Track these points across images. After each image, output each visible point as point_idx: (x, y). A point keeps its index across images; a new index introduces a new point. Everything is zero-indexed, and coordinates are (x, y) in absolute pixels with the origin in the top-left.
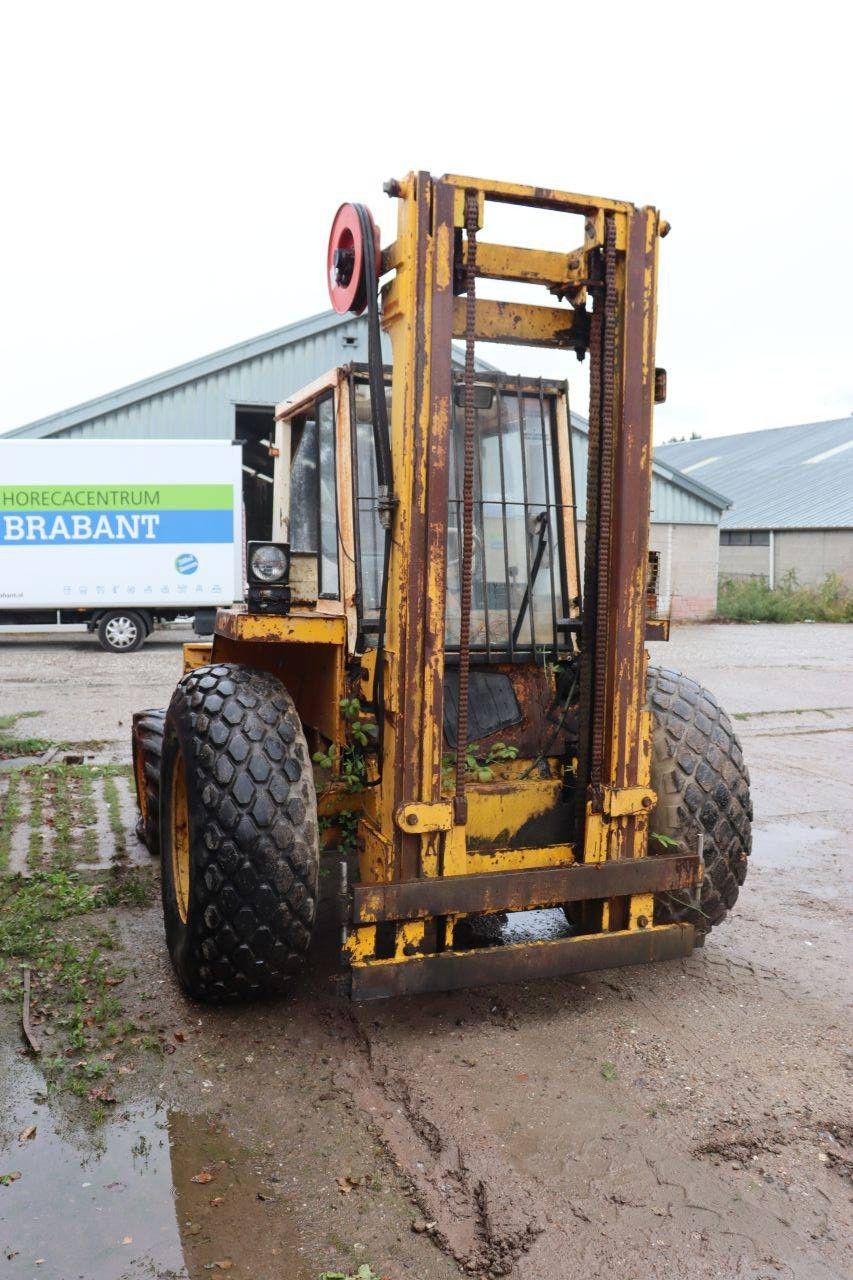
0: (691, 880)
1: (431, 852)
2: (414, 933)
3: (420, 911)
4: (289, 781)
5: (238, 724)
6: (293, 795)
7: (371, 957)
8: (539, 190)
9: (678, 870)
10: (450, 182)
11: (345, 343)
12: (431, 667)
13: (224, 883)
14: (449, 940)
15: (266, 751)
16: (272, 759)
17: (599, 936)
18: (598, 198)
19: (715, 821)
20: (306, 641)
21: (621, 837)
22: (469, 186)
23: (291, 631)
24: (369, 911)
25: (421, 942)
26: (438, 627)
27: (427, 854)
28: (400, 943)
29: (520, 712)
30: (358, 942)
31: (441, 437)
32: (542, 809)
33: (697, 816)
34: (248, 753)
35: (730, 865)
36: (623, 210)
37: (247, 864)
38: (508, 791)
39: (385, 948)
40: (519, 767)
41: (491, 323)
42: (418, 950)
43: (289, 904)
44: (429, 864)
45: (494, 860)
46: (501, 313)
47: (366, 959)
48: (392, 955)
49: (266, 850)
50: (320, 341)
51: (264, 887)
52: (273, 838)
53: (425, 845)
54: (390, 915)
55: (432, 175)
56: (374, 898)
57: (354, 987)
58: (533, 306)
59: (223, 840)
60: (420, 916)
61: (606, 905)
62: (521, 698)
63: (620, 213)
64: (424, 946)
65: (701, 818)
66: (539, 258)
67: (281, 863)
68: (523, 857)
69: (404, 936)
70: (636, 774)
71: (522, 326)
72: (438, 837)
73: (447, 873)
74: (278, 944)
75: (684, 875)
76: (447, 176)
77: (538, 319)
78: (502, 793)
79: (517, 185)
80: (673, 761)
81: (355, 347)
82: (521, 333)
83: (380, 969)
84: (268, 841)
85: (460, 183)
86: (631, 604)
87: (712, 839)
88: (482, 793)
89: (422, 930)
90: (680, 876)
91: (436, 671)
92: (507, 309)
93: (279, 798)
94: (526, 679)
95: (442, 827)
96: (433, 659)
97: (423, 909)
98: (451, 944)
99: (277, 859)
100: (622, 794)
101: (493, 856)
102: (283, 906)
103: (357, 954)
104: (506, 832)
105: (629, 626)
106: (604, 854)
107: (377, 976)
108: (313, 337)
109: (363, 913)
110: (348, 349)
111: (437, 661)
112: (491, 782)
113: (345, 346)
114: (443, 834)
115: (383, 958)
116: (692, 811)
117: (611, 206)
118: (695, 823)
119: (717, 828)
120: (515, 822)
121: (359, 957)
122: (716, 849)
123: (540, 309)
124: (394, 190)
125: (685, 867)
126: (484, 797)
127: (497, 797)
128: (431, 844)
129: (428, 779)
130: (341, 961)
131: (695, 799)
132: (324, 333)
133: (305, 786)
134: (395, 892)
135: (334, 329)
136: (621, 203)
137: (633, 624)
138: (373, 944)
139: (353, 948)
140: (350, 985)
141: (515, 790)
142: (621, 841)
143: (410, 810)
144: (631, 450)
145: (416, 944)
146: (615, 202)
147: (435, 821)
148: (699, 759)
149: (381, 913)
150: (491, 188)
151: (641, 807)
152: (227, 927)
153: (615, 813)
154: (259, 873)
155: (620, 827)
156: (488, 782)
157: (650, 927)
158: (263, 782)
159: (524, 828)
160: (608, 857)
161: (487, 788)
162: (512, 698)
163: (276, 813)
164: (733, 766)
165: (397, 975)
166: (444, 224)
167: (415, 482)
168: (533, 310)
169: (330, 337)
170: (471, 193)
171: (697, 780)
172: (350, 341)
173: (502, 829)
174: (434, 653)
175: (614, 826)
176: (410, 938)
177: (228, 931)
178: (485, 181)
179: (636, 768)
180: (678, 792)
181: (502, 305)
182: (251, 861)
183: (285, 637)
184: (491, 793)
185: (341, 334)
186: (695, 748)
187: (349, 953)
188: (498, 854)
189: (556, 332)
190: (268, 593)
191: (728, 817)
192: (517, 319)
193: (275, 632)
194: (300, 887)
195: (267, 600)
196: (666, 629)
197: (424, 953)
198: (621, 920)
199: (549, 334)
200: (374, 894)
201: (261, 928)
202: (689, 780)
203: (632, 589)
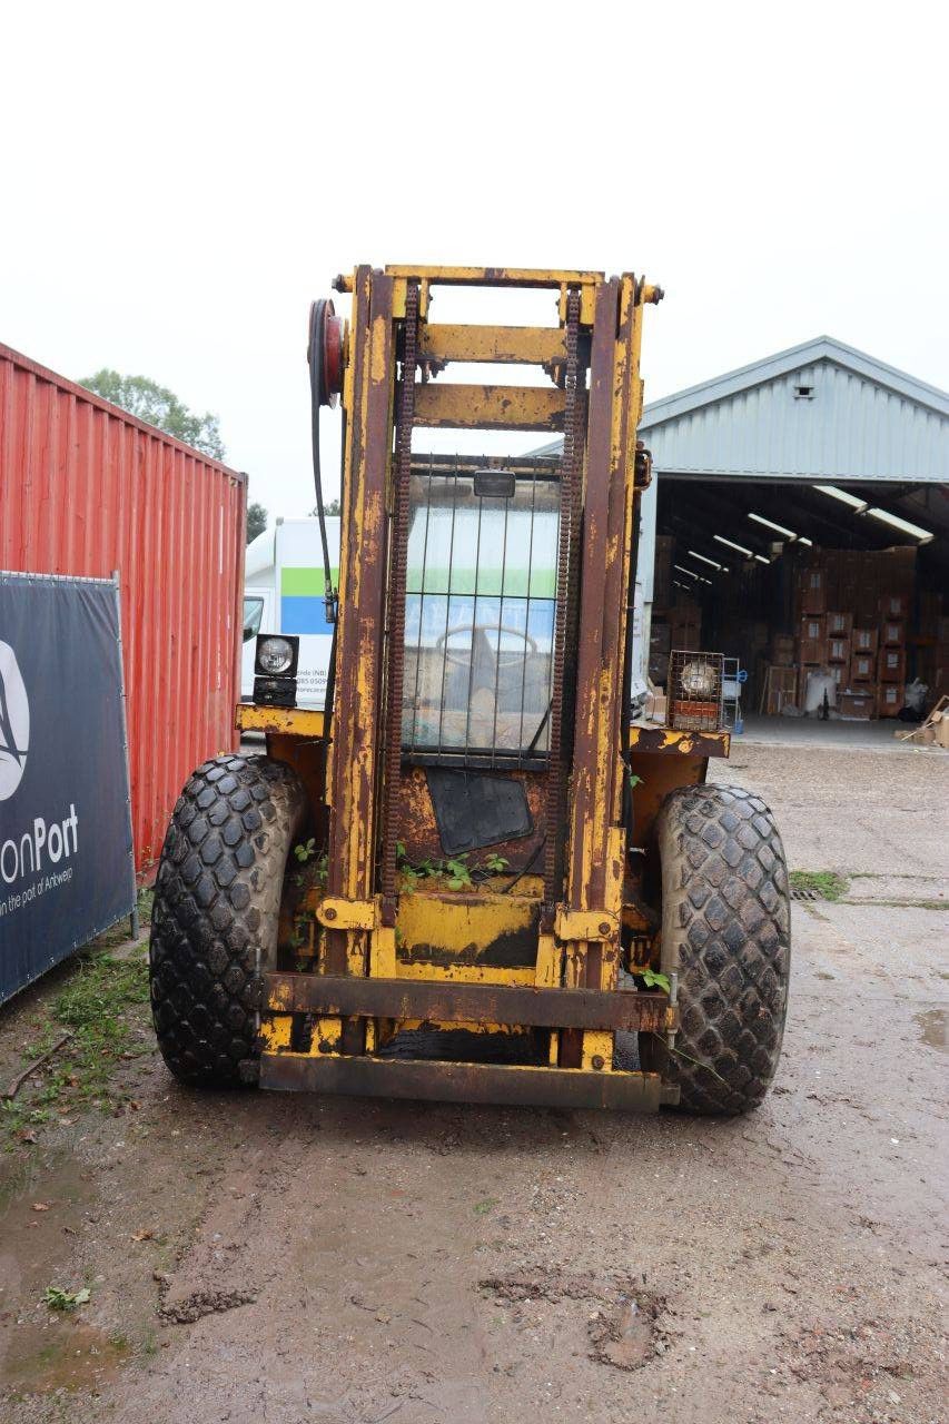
0: (655, 1024)
1: (357, 950)
2: (330, 1030)
3: (332, 1008)
4: (239, 868)
5: (206, 808)
6: (240, 881)
7: (287, 1049)
8: (490, 271)
9: (638, 1009)
10: (391, 274)
11: (797, 393)
12: (359, 762)
13: (165, 958)
14: (370, 1044)
15: (222, 836)
16: (226, 845)
17: (545, 1069)
18: (559, 271)
19: (721, 966)
20: (305, 734)
21: (579, 965)
22: (410, 275)
23: (290, 724)
24: (278, 999)
25: (337, 1041)
26: (368, 722)
27: (353, 953)
28: (316, 1041)
29: (531, 824)
30: (274, 1030)
31: (373, 531)
32: (516, 926)
33: (701, 957)
34: (205, 836)
35: (745, 1021)
36: (591, 281)
37: (185, 941)
38: (476, 903)
39: (300, 1041)
40: (527, 884)
41: (476, 409)
42: (335, 1048)
43: (224, 984)
44: (355, 964)
45: (448, 973)
46: (487, 398)
47: (281, 1048)
48: (308, 1051)
49: (202, 930)
50: (764, 392)
51: (199, 965)
52: (211, 920)
53: (351, 944)
54: (299, 1006)
55: (374, 267)
56: (283, 987)
57: (261, 1074)
58: (525, 388)
59: (167, 916)
60: (331, 1012)
61: (554, 1037)
62: (534, 809)
63: (587, 284)
64: (341, 1045)
65: (705, 959)
66: (533, 336)
67: (218, 944)
68: (482, 975)
69: (320, 1032)
70: (604, 896)
71: (512, 411)
72: (365, 936)
73: (373, 974)
74: (218, 1025)
75: (645, 1015)
76: (387, 267)
77: (530, 403)
78: (469, 904)
79: (464, 268)
80: (685, 893)
81: (811, 399)
82: (511, 418)
83: (289, 1061)
84: (207, 921)
85: (400, 274)
86: (592, 708)
87: (718, 986)
88: (446, 901)
89: (339, 1028)
90: (641, 1018)
91: (363, 767)
92: (495, 394)
93: (223, 882)
94: (544, 788)
95: (363, 926)
96: (361, 755)
97: (334, 1005)
98: (372, 1049)
99: (214, 940)
100: (574, 915)
101: (447, 968)
102: (218, 987)
103: (273, 1042)
104: (473, 946)
105: (590, 732)
106: (558, 981)
107: (285, 1068)
108: (756, 388)
109: (271, 1000)
110: (801, 401)
111: (365, 756)
112: (461, 892)
113: (797, 398)
114: (369, 933)
115: (298, 1051)
116: (696, 951)
117: (576, 278)
118: (697, 964)
119: (724, 972)
120: (485, 938)
121: (275, 1047)
122: (723, 998)
123: (533, 390)
124: (341, 286)
125: (649, 1008)
126: (447, 906)
127: (463, 909)
128: (356, 943)
129: (354, 877)
130: (255, 1046)
131: (698, 936)
132: (770, 382)
133: (256, 874)
134: (305, 984)
135: (783, 377)
136: (587, 273)
137: (595, 730)
138: (289, 1036)
139: (269, 1036)
140: (258, 1072)
141: (483, 903)
142: (579, 969)
143: (328, 904)
144: (593, 542)
145: (332, 1042)
146: (581, 273)
147: (356, 919)
148: (715, 892)
149: (291, 1003)
150: (434, 274)
151: (598, 933)
152: (168, 1001)
153: (565, 936)
154: (195, 950)
155: (577, 953)
156: (458, 892)
157: (607, 1069)
158: (212, 865)
159: (495, 944)
160: (563, 983)
161: (453, 897)
162: (523, 809)
163: (217, 895)
164: (758, 905)
165: (306, 1070)
166: (380, 317)
167: (349, 577)
168: (524, 392)
169: (777, 388)
170: (413, 281)
171: (705, 915)
172: (804, 391)
173: (469, 943)
174: (363, 749)
175: (570, 952)
176: (326, 1034)
177: (168, 1004)
178: (428, 268)
179: (603, 891)
180: (684, 927)
181: (489, 389)
182: (189, 939)
183: (283, 729)
184: (457, 903)
185: (792, 383)
186: (711, 879)
187: (265, 1040)
188: (453, 968)
189: (552, 414)
190: (274, 684)
191: (740, 963)
192: (506, 403)
193: (273, 723)
194: (235, 971)
195: (271, 691)
196: (726, 744)
197: (342, 1053)
198: (571, 1056)
199: (544, 416)
200: (283, 983)
201: (198, 1006)
202: (698, 915)
203: (593, 693)
